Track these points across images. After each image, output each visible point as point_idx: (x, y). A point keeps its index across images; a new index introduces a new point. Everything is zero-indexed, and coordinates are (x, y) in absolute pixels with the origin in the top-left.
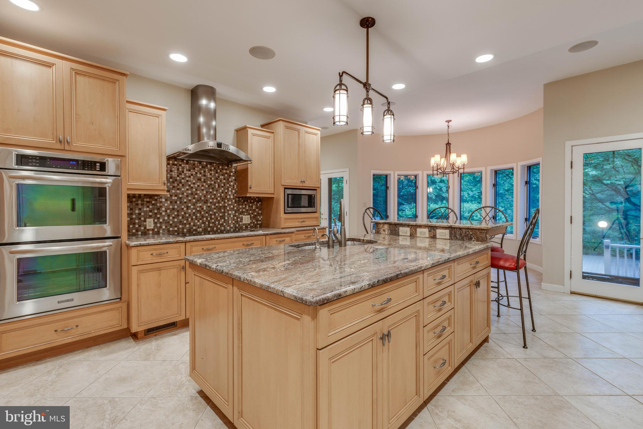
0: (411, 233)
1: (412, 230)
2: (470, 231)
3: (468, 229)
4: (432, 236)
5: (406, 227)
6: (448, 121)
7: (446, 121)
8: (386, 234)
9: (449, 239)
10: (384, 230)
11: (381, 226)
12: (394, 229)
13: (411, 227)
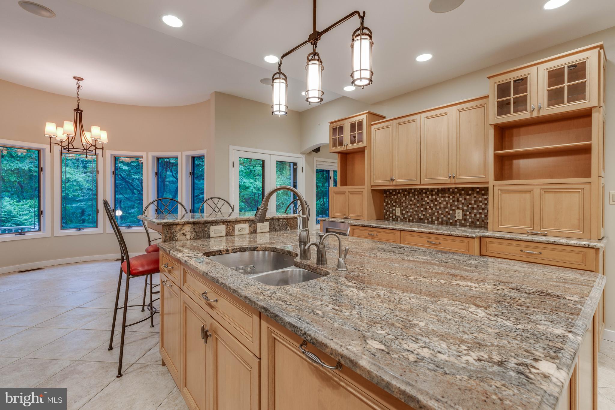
0: (226, 232)
1: (228, 227)
2: (286, 220)
3: (285, 219)
4: (252, 231)
5: (221, 225)
6: (79, 79)
7: (74, 78)
8: (187, 240)
9: (269, 232)
10: (183, 234)
11: (178, 228)
12: (202, 230)
13: (226, 224)
